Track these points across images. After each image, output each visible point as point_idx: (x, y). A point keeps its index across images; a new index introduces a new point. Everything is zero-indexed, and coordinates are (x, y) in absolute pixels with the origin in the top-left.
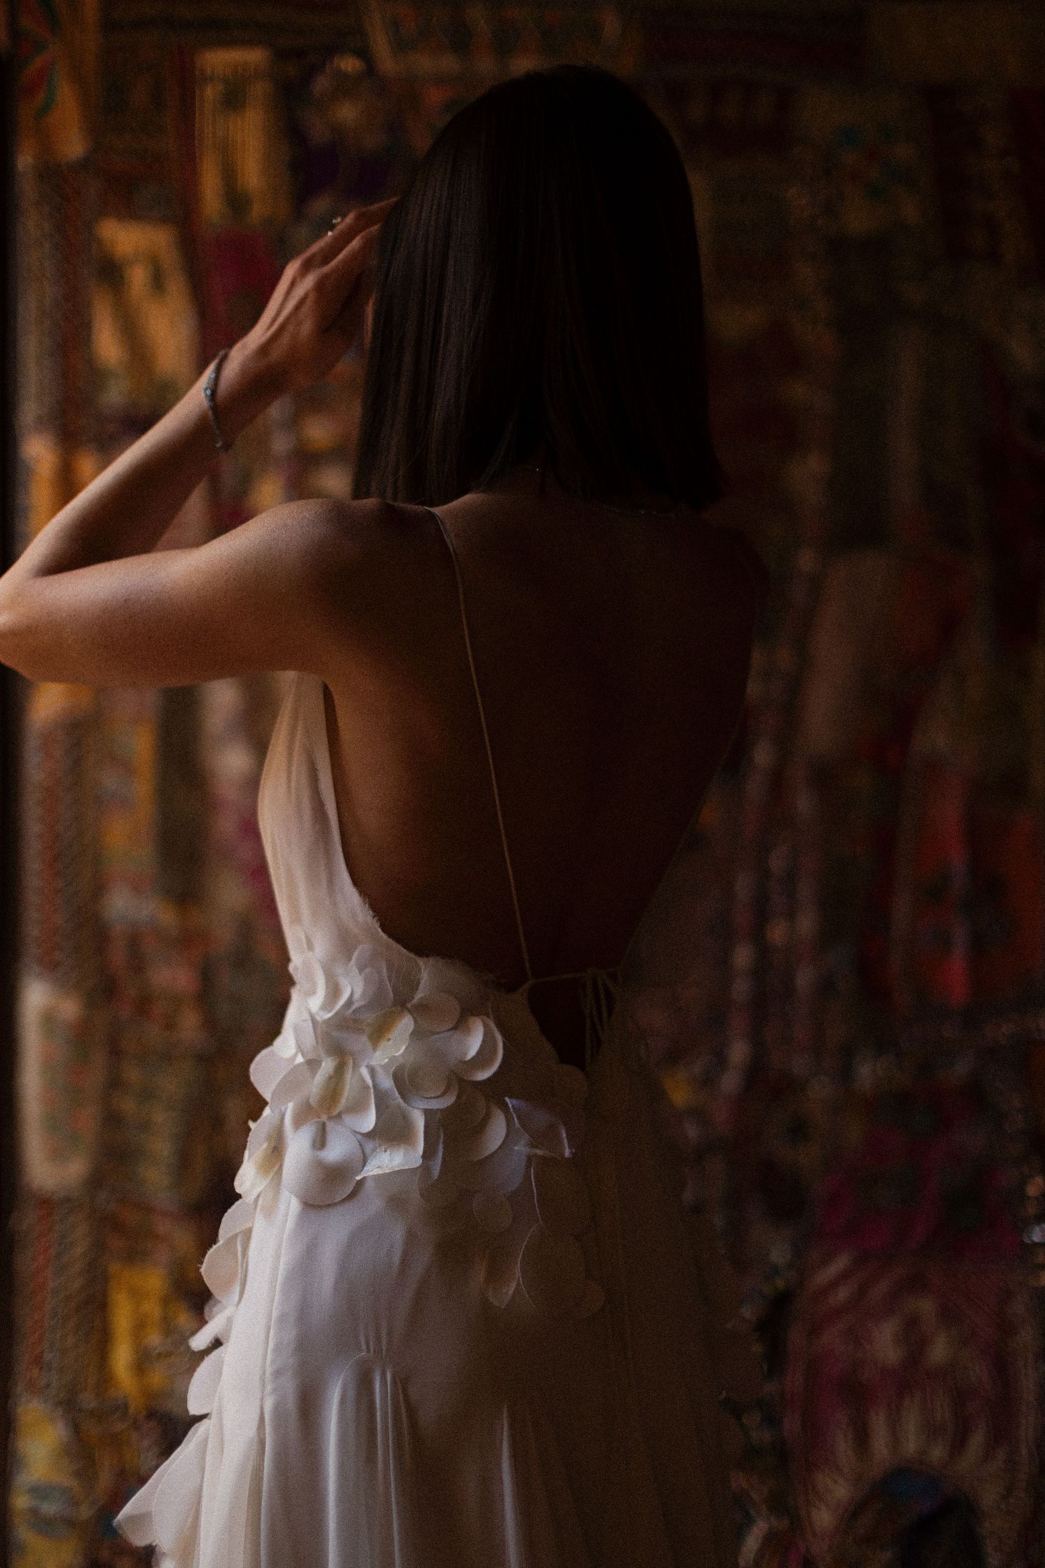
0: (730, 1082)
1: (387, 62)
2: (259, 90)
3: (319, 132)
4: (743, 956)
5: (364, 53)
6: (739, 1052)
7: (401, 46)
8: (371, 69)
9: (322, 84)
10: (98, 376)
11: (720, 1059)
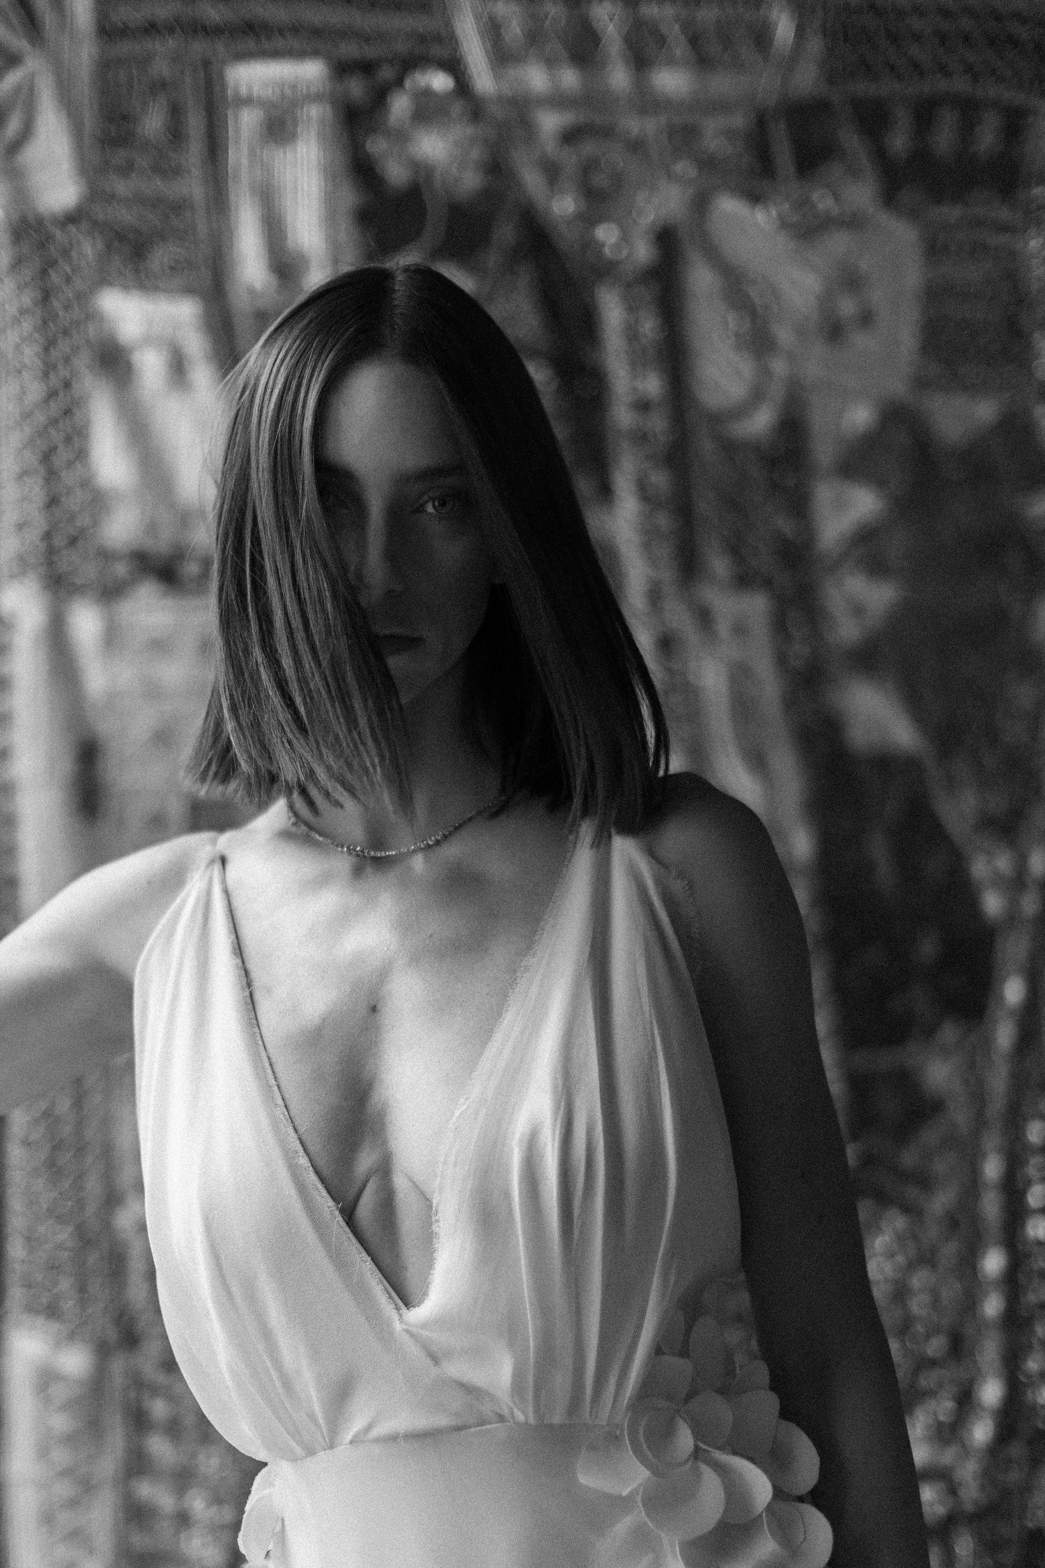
0: (981, 1432)
1: (484, 80)
2: (315, 114)
3: (396, 173)
4: (993, 1262)
5: (454, 66)
6: (991, 1392)
7: (501, 56)
8: (463, 87)
9: (400, 106)
10: (99, 501)
11: (966, 1400)
